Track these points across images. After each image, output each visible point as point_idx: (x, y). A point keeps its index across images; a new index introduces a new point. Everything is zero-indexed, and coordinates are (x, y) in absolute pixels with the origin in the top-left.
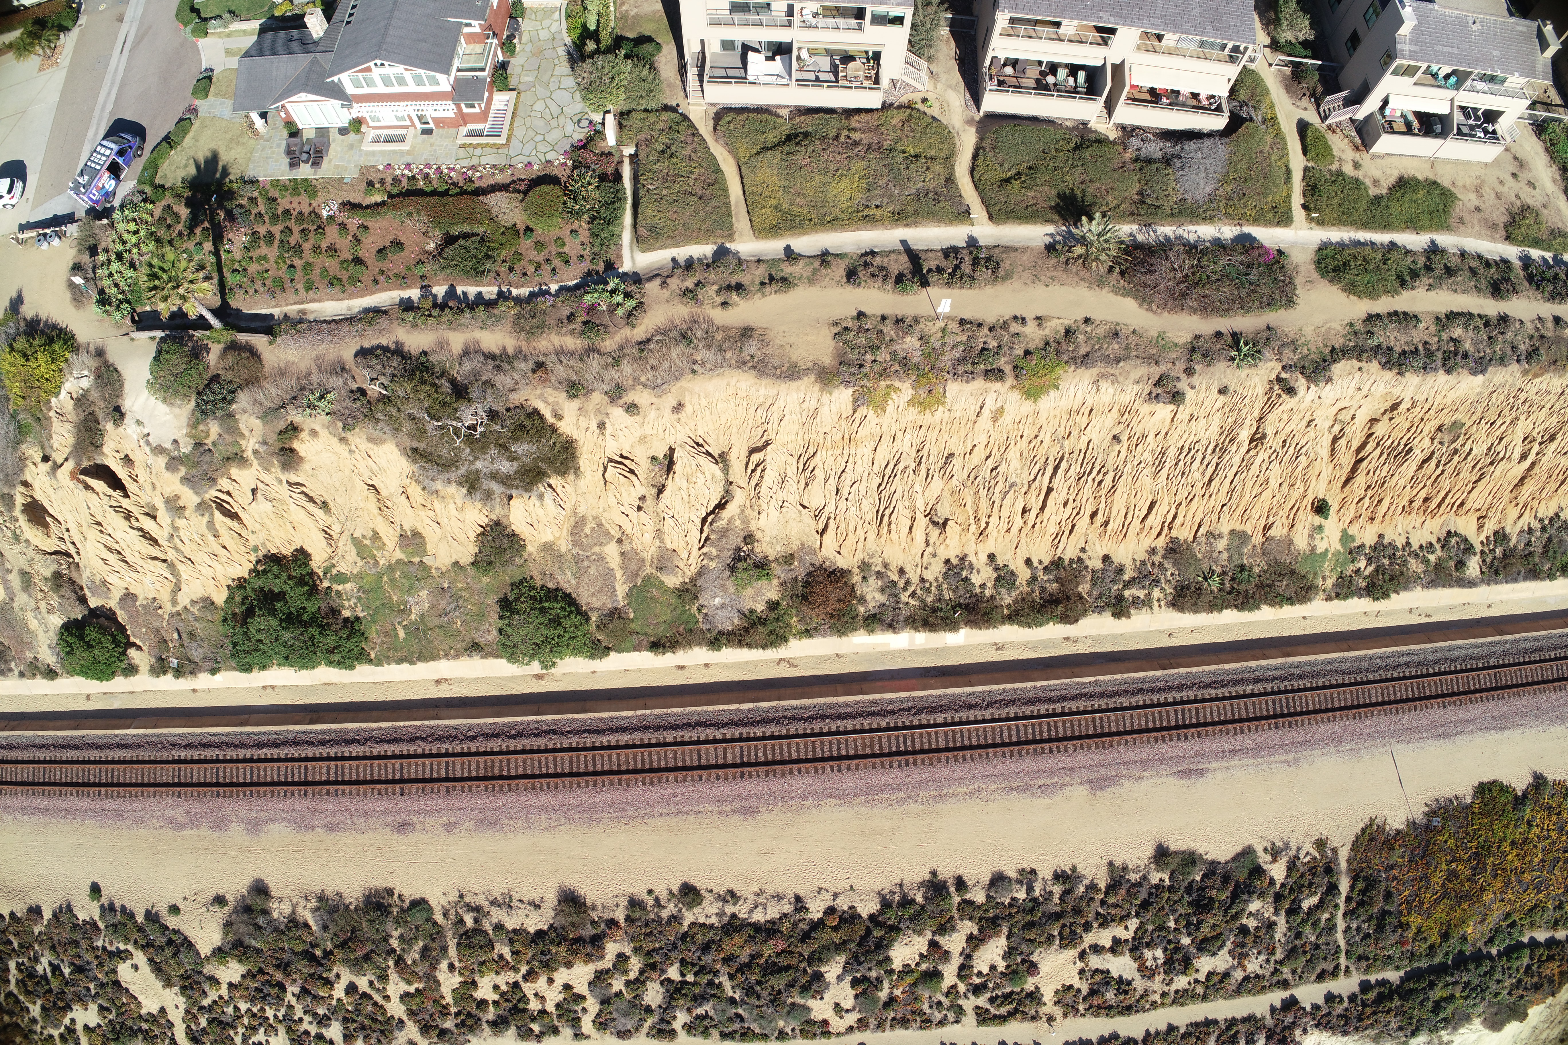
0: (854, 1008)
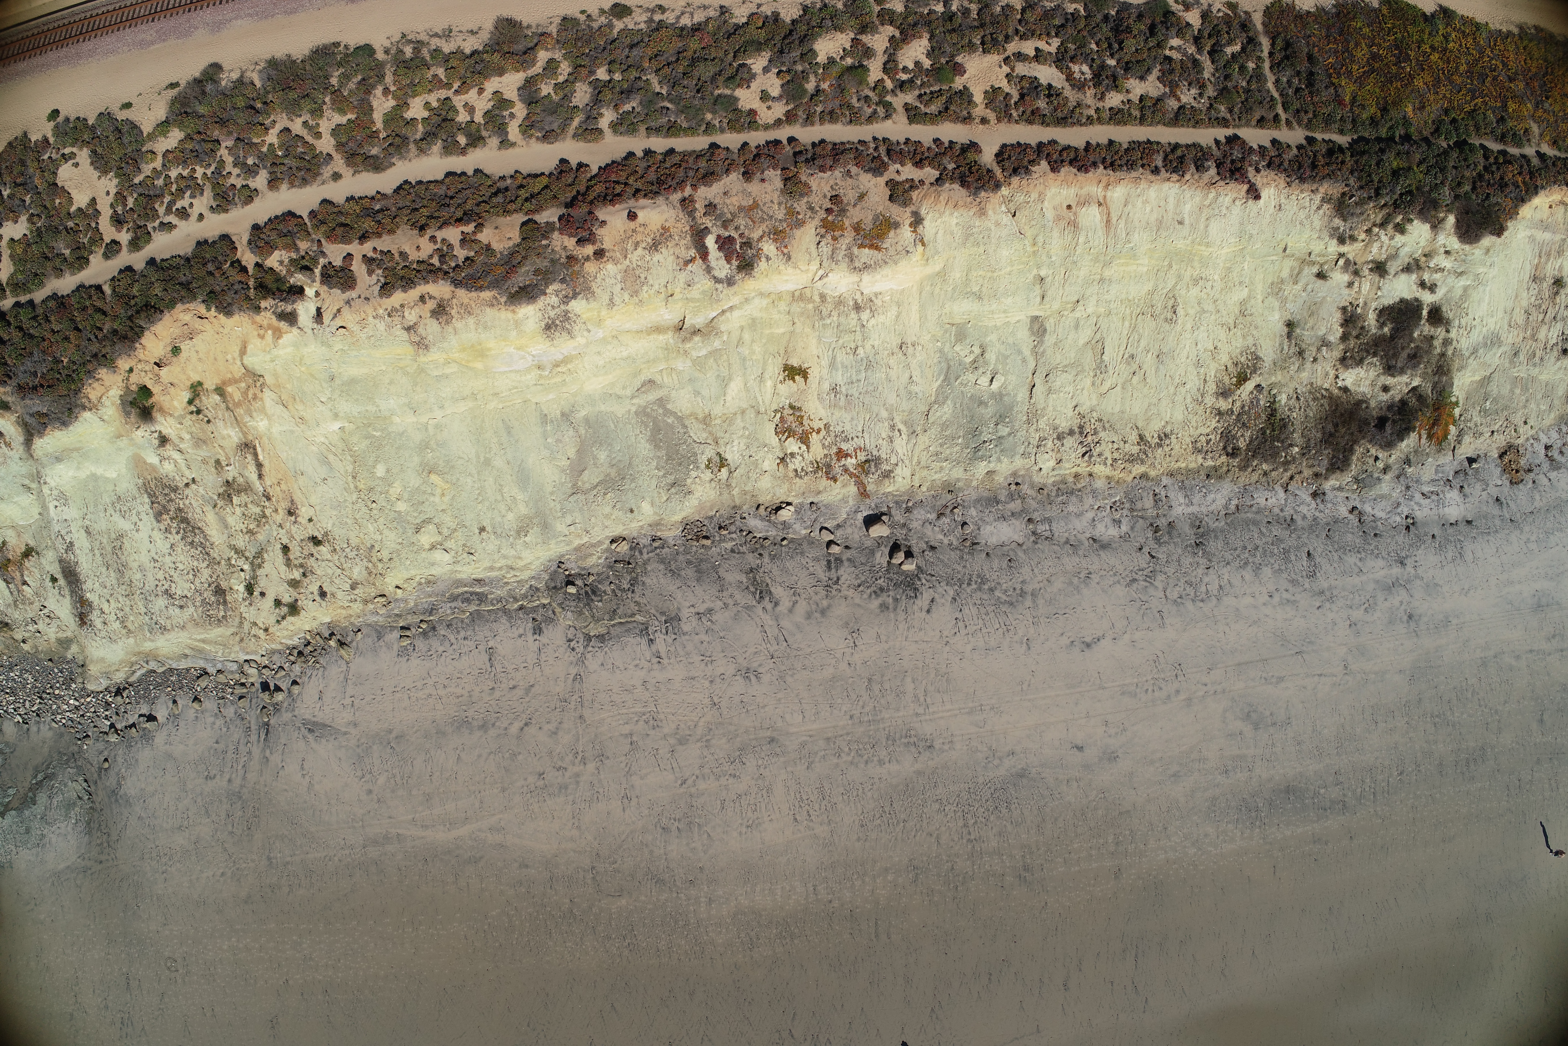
0: (781, 97)
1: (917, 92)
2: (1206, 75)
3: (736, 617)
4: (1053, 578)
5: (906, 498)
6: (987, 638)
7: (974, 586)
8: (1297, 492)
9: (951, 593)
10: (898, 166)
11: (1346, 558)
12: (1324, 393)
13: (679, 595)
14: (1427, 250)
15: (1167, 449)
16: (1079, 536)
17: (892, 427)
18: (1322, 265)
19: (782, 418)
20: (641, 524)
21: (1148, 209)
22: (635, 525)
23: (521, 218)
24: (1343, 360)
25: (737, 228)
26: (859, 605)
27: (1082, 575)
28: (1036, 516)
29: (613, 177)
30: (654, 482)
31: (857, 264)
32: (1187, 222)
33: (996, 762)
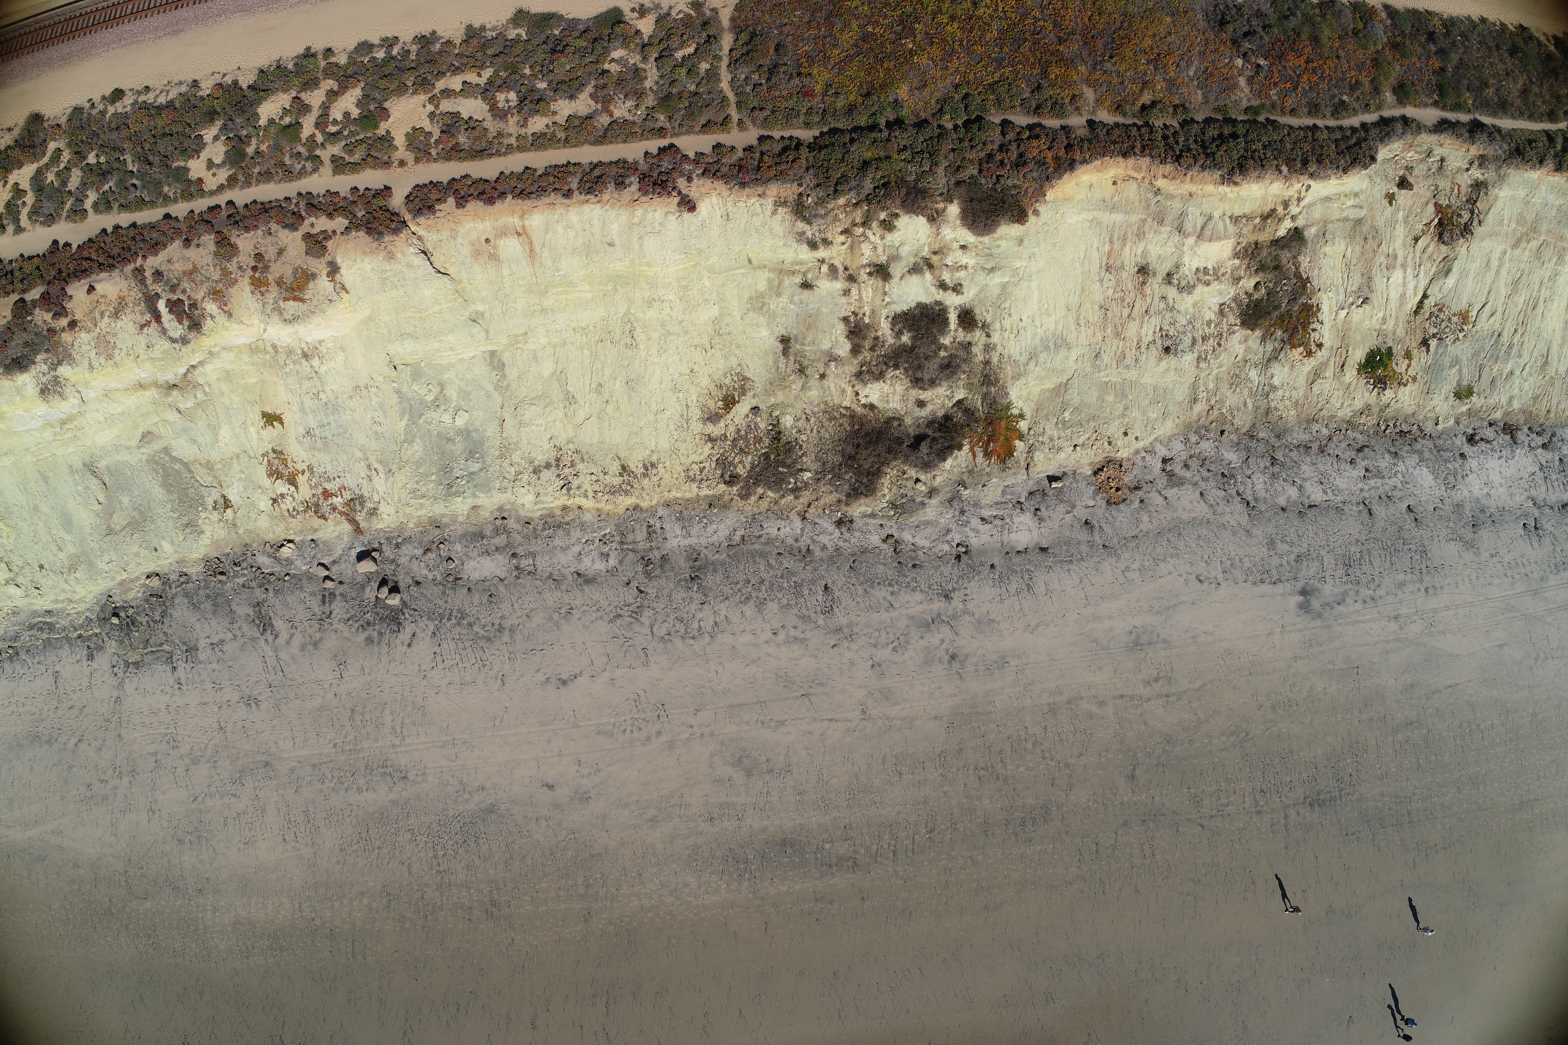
0: (224, 163)
1: (343, 143)
2: (648, 84)
3: (242, 649)
4: (533, 613)
5: (396, 534)
6: (462, 673)
7: (454, 621)
8: (817, 520)
9: (432, 627)
10: (313, 219)
11: (873, 591)
12: (844, 412)
13: (198, 626)
14: (936, 247)
15: (655, 479)
16: (563, 570)
17: (369, 467)
18: (805, 274)
19: (269, 461)
20: (169, 561)
21: (571, 234)
22: (163, 562)
23: (15, 297)
24: (859, 375)
25: (184, 291)
26: (347, 639)
27: (563, 611)
28: (520, 551)
29: (85, 254)
30: (171, 524)
31: (287, 317)
32: (617, 243)
33: (466, 796)
